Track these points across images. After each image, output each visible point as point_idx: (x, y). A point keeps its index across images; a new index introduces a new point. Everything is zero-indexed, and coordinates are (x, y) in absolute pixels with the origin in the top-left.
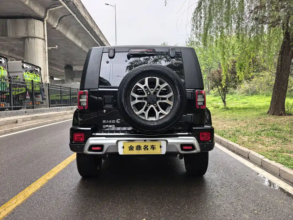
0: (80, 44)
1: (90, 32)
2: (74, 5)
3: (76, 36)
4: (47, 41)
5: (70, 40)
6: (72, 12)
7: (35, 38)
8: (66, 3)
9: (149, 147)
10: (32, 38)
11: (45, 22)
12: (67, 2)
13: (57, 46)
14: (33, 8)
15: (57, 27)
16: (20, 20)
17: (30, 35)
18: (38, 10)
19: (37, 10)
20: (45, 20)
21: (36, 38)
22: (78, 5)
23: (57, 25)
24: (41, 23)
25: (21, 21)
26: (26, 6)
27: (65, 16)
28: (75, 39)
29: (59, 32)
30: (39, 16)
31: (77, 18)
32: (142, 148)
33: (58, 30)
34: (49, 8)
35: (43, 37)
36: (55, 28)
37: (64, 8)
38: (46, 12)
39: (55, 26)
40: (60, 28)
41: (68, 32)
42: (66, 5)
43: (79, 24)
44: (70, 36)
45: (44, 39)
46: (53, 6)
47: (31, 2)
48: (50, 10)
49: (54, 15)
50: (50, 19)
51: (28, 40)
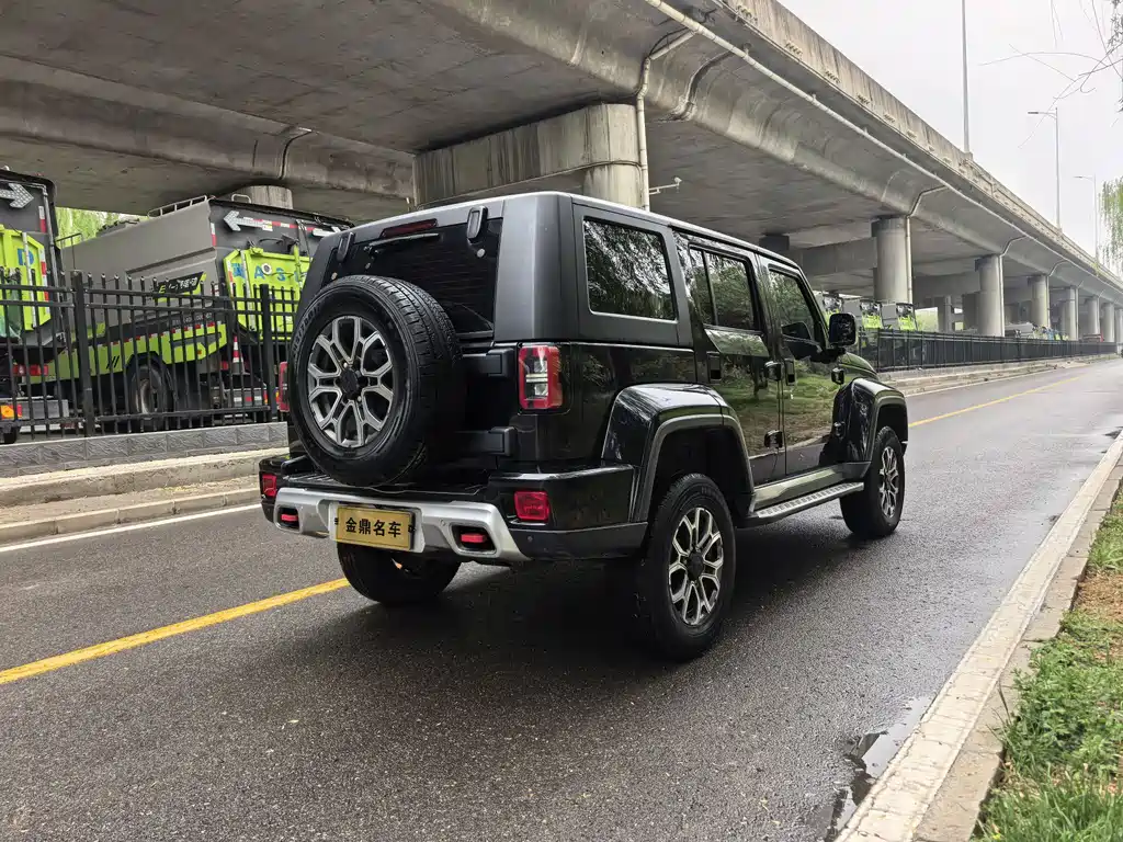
0: (787, 152)
1: (818, 99)
2: (733, 16)
3: (766, 126)
4: (646, 167)
5: (747, 146)
6: (729, 46)
7: (611, 164)
8: (702, 19)
9: (386, 527)
10: (602, 166)
11: (641, 106)
12: (706, 15)
13: (678, 180)
14: (595, 71)
15: (686, 111)
16: (569, 115)
17: (597, 159)
18: (612, 71)
19: (609, 72)
20: (640, 97)
21: (613, 166)
22: (748, 14)
23: (689, 104)
24: (629, 109)
25: (573, 120)
26: (576, 69)
27: (713, 63)
28: (764, 135)
29: (700, 126)
30: (620, 88)
31: (752, 61)
32: (373, 527)
33: (692, 121)
34: (652, 53)
35: (634, 159)
36: (680, 117)
37: (699, 37)
38: (642, 69)
39: (681, 109)
40: (701, 113)
41: (733, 117)
42: (701, 29)
43: (770, 79)
44: (741, 130)
45: (638, 164)
46: (664, 42)
47: (588, 53)
48: (654, 57)
49: (671, 72)
50: (661, 87)
51: (592, 177)
